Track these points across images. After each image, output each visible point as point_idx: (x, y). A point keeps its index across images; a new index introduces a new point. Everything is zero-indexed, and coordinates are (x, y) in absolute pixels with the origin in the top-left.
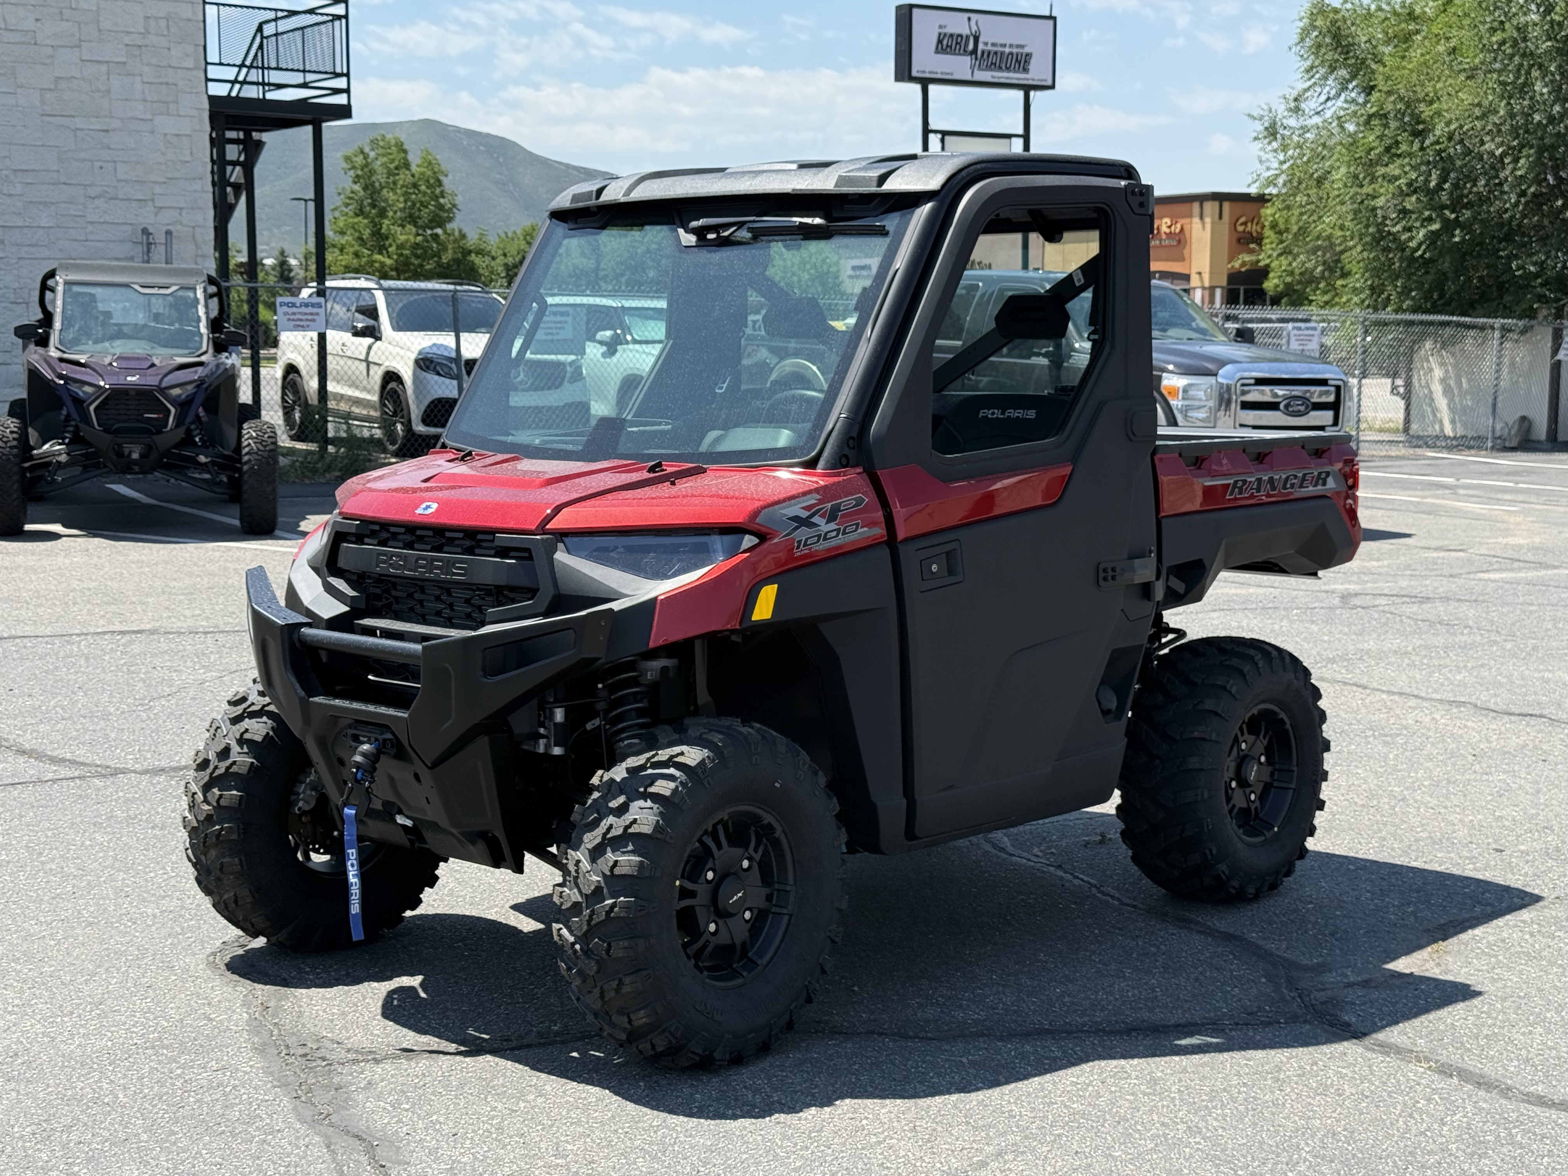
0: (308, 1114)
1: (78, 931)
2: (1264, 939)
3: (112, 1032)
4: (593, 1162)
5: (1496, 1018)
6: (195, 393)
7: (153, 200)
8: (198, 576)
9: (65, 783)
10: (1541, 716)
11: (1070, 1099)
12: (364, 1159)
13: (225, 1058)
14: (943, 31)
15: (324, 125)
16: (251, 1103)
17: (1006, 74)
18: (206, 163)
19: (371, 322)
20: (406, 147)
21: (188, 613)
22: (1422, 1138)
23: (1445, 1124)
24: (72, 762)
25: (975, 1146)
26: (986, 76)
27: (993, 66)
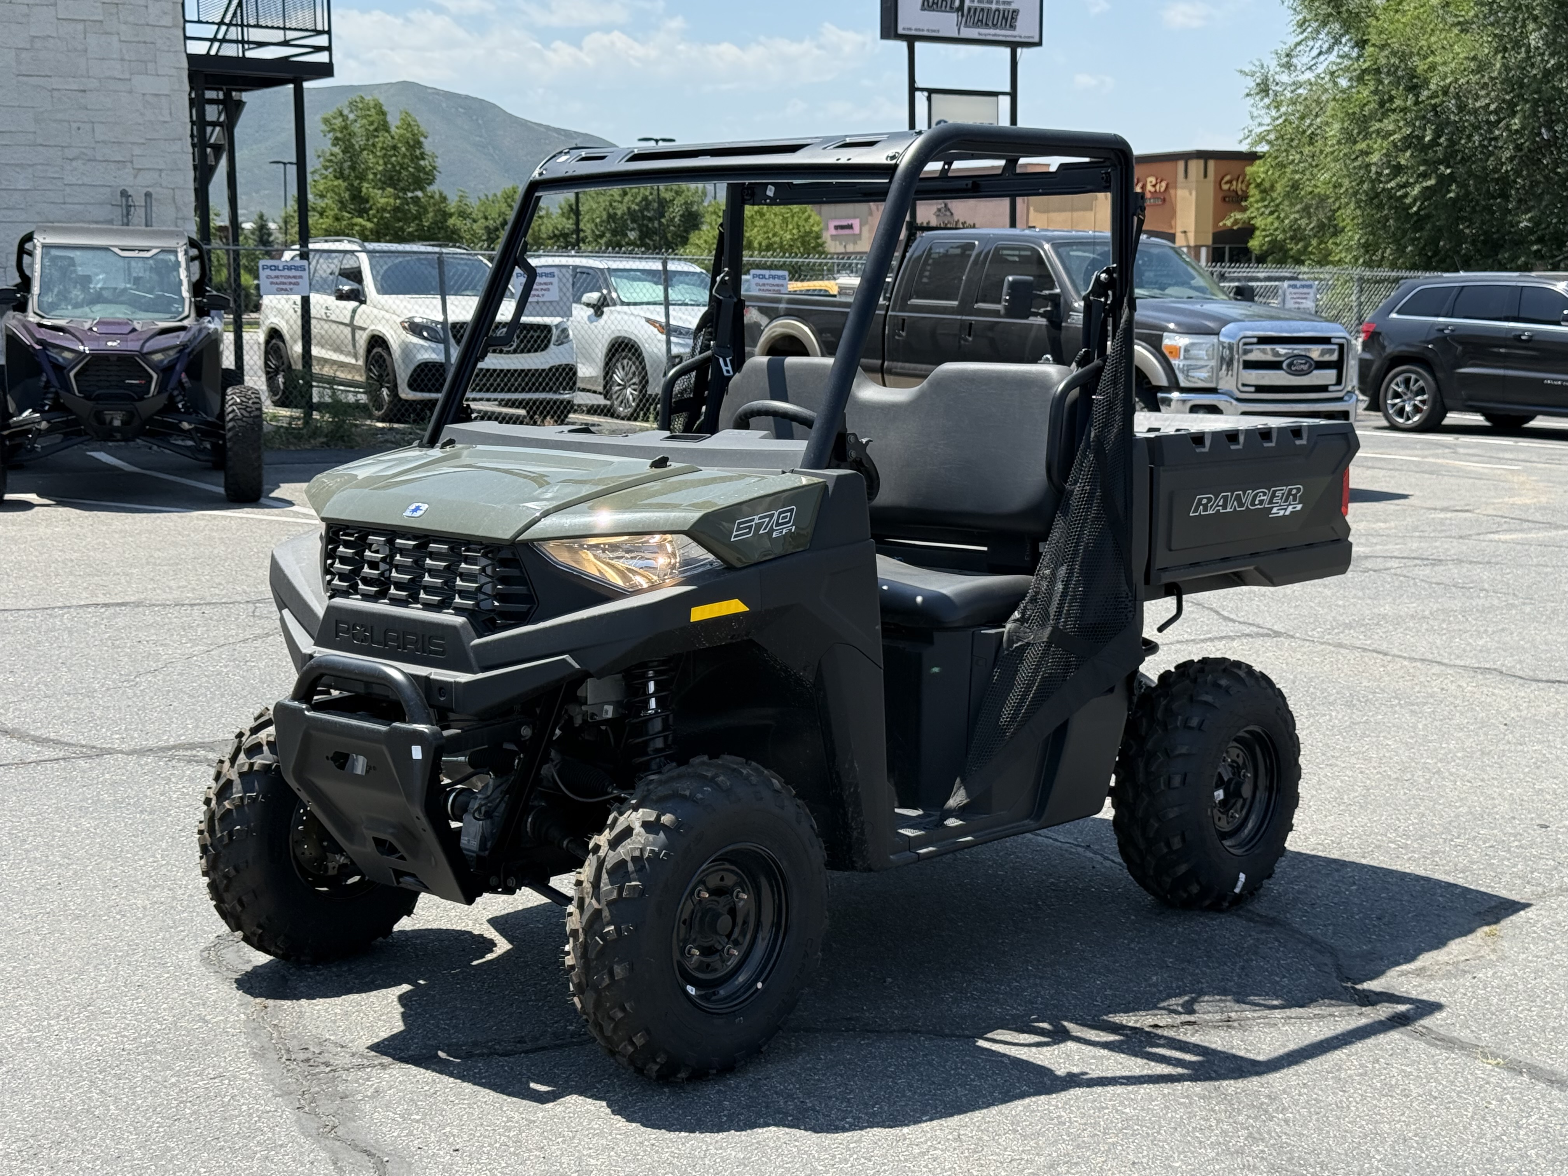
0: (312, 1125)
1: (64, 925)
3: (102, 1036)
5: (1561, 1009)
6: (178, 358)
7: (132, 162)
8: (183, 546)
9: (49, 765)
13: (223, 1064)
15: (306, 84)
16: (250, 1115)
17: (992, 31)
18: (185, 124)
19: (355, 286)
20: (385, 108)
21: (172, 584)
22: (1498, 1144)
23: (1520, 1128)
24: (57, 742)
25: (1024, 1156)
26: (973, 33)
27: (980, 23)
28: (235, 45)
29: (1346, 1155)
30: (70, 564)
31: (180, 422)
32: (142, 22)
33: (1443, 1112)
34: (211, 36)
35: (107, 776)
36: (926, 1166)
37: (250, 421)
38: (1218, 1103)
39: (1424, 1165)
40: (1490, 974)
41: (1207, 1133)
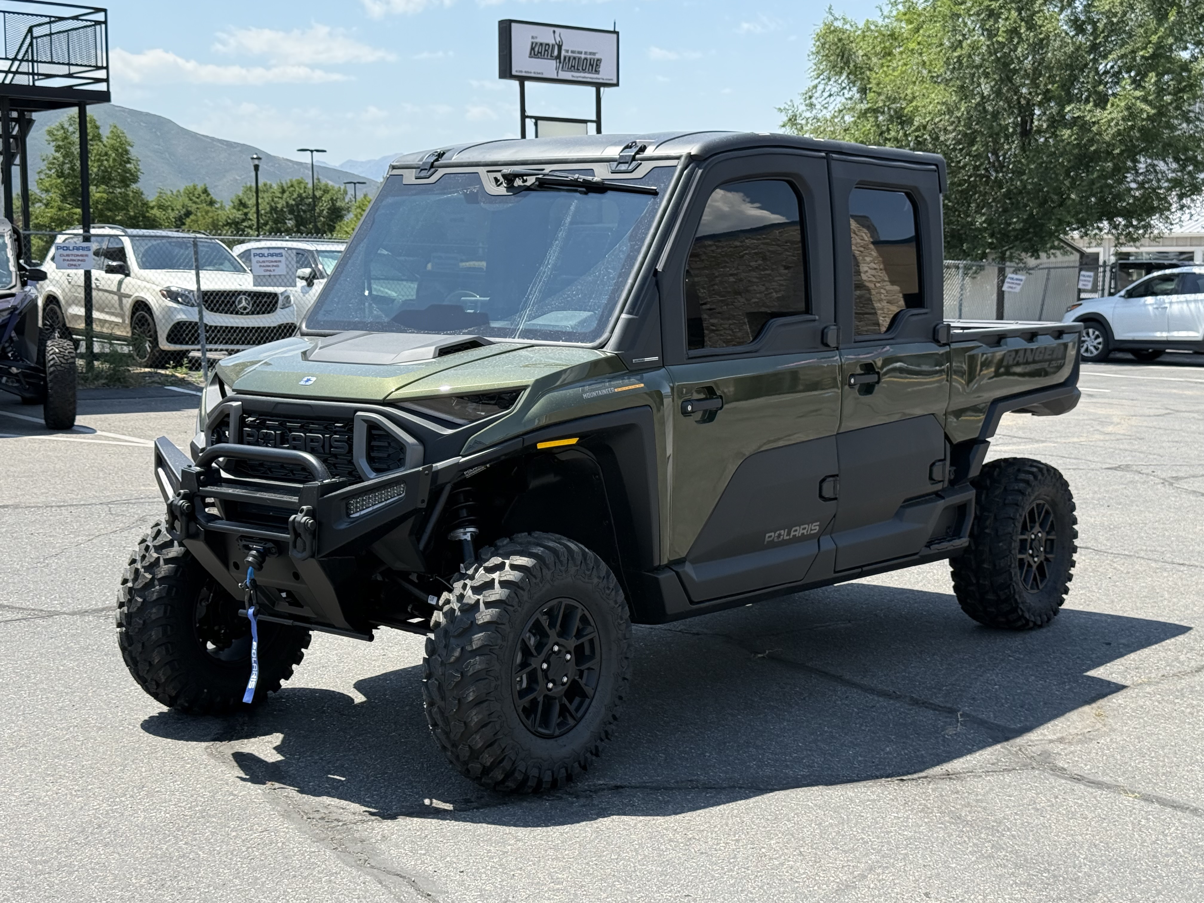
0: (350, 860)
1: (93, 734)
2: (975, 711)
4: (582, 886)
5: (1164, 761)
6: (10, 318)
8: (29, 462)
9: (14, 623)
11: (900, 829)
12: (412, 890)
13: (263, 822)
14: (535, 40)
15: (89, 108)
17: (582, 75)
19: (121, 263)
20: (98, 123)
21: (35, 490)
22: (1156, 846)
24: (11, 608)
25: (851, 864)
26: (568, 76)
27: (573, 68)
28: (26, 77)
29: (1061, 856)
31: (10, 367)
33: (1113, 827)
34: (6, 69)
37: (67, 366)
39: (1113, 860)
40: (1108, 740)
41: (965, 845)
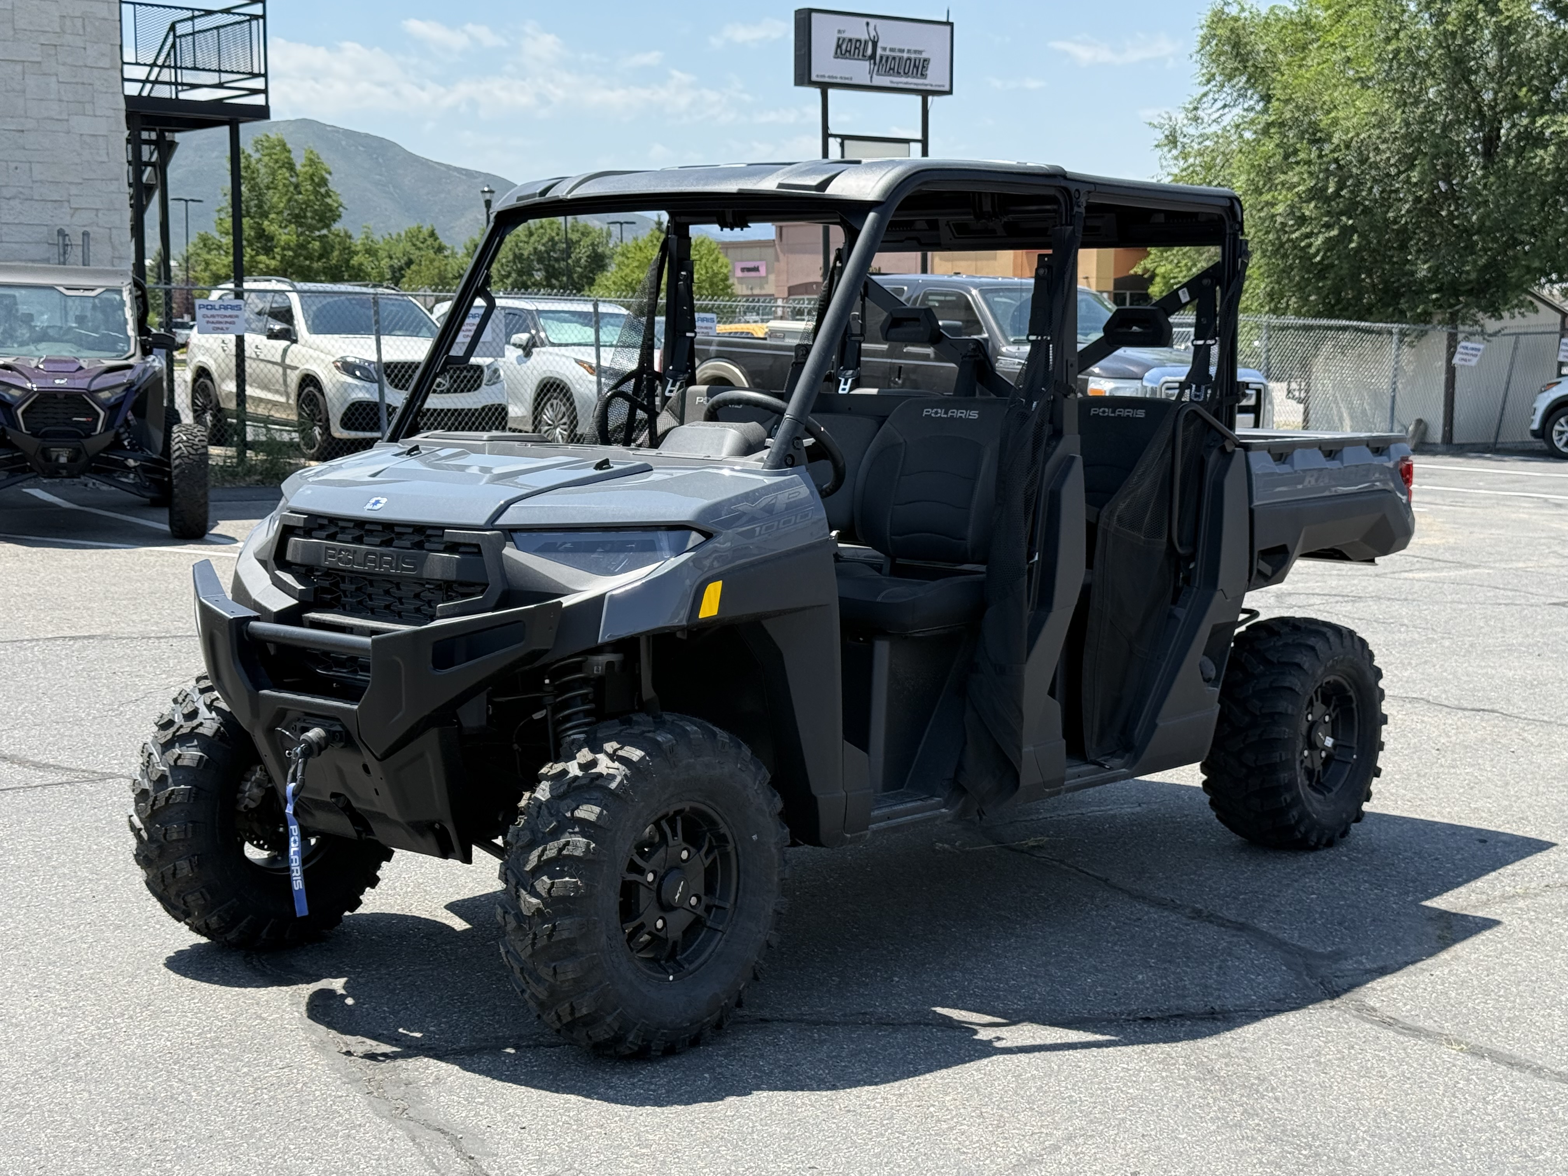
0: (384, 1109)
1: (108, 934)
2: (1275, 928)
3: (168, 1032)
4: (677, 1151)
5: (1514, 1002)
6: (125, 396)
7: (69, 201)
8: (137, 581)
9: (54, 788)
10: (1493, 711)
11: (1125, 1085)
12: (451, 1151)
13: (288, 1056)
14: (842, 36)
16: (325, 1100)
17: (904, 80)
18: (122, 164)
19: (286, 325)
20: (288, 146)
22: (1469, 1117)
23: (1488, 1103)
24: (57, 767)
25: (1044, 1131)
26: (885, 81)
27: (891, 71)
28: (168, 87)
29: (1334, 1127)
30: (29, 599)
31: (126, 459)
32: (81, 63)
33: (1417, 1090)
34: (144, 78)
35: (115, 799)
36: (955, 1139)
37: (197, 458)
38: (1212, 1084)
39: (1404, 1135)
40: (1446, 972)
41: (1206, 1110)
